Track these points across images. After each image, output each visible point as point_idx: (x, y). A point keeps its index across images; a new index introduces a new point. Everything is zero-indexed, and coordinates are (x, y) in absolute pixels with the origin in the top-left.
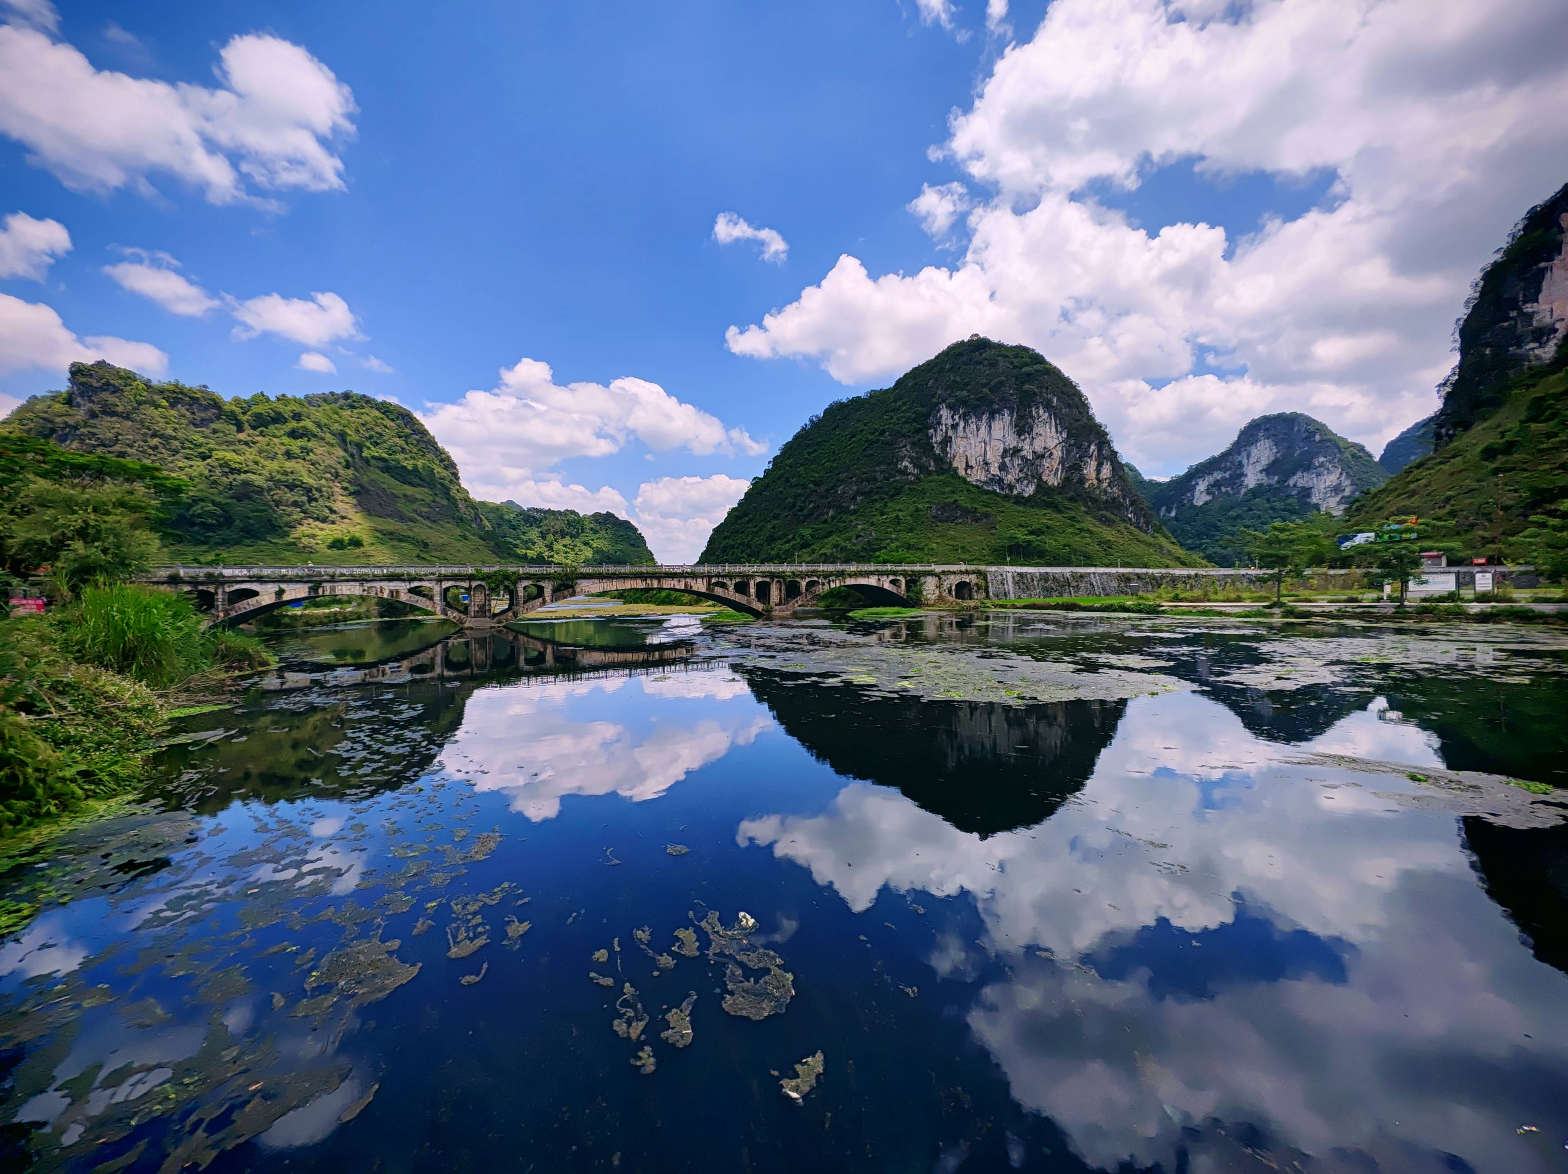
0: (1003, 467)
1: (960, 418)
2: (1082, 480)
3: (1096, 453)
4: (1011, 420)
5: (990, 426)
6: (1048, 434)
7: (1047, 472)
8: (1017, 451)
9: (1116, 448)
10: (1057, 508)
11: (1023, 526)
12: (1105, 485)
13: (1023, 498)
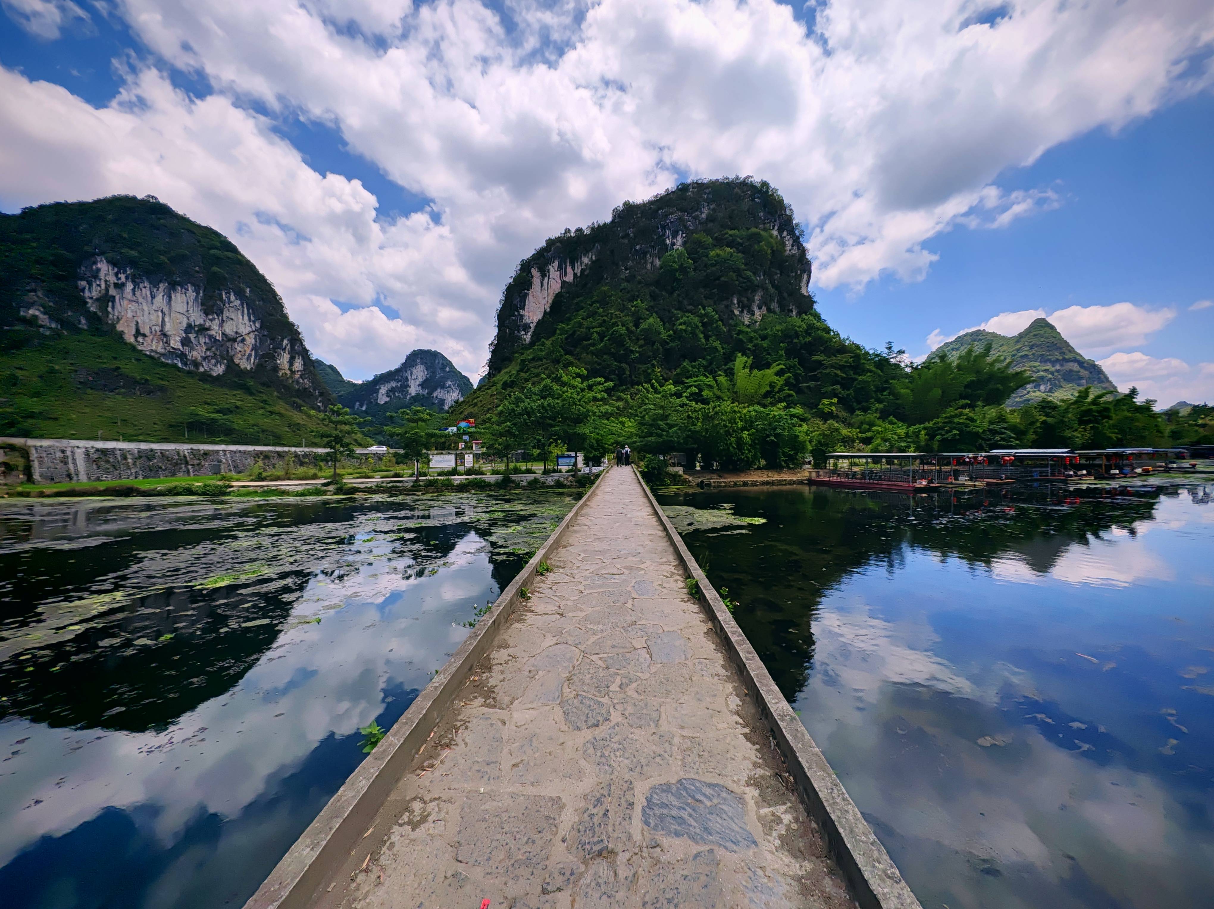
0: (185, 342)
1: (127, 278)
2: (276, 369)
3: (288, 347)
4: (197, 297)
5: (170, 298)
6: (241, 321)
7: (239, 356)
8: (203, 330)
9: (308, 347)
10: (249, 391)
11: (208, 404)
12: (297, 376)
13: (211, 376)
